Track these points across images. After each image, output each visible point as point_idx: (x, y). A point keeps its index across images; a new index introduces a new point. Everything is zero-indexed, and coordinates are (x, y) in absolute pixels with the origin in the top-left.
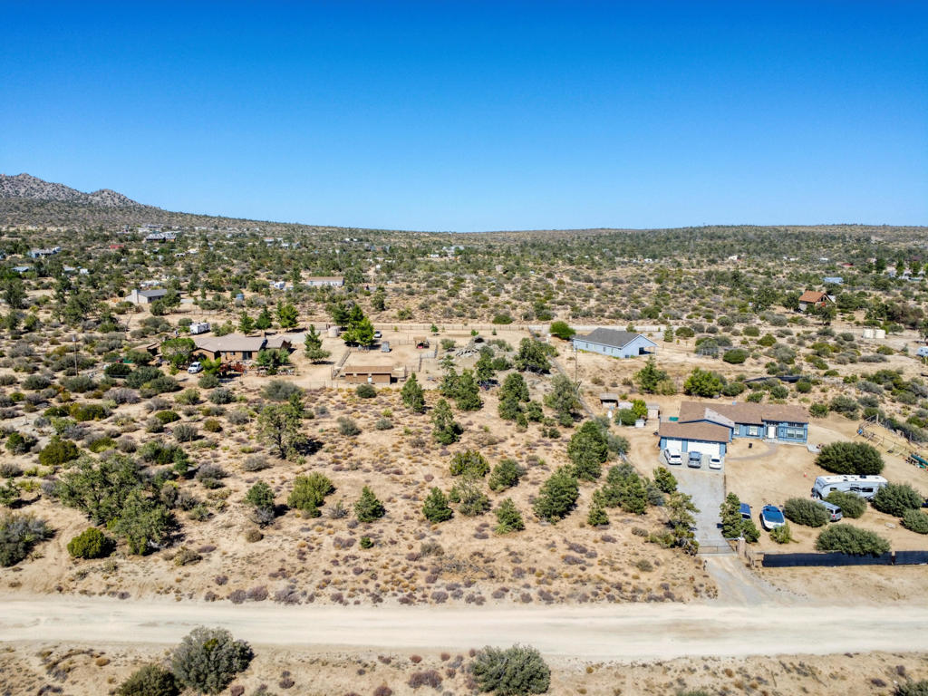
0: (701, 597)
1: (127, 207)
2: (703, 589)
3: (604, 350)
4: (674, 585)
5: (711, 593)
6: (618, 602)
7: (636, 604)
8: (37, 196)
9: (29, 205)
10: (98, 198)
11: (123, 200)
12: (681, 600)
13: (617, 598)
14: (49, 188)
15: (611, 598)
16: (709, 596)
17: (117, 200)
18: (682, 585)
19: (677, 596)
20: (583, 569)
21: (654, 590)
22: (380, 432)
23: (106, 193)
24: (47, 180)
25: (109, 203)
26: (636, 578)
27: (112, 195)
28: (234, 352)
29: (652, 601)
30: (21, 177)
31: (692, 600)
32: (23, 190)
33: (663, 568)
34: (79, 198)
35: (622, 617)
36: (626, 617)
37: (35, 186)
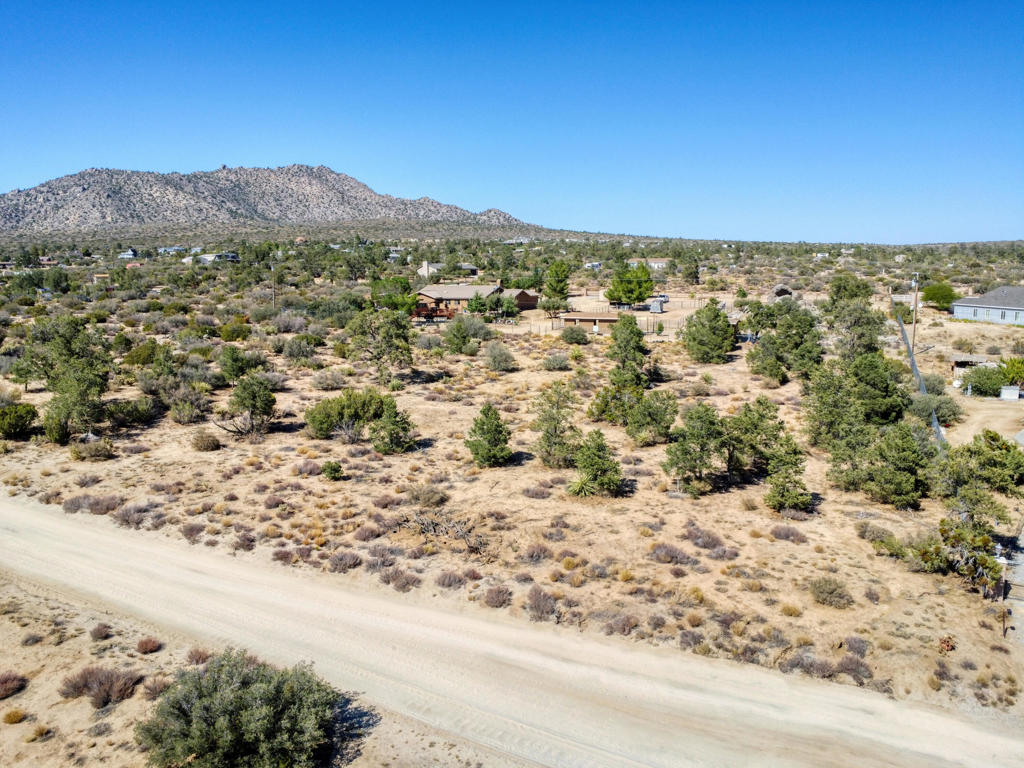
0: (954, 694)
1: (511, 225)
2: (971, 676)
3: (1003, 316)
4: (886, 647)
5: (991, 693)
6: (707, 652)
7: (752, 666)
8: (433, 217)
9: (423, 225)
10: (485, 218)
11: (508, 219)
12: (885, 688)
13: (708, 642)
14: (444, 210)
15: (692, 641)
16: (981, 697)
17: (502, 219)
18: (908, 652)
19: (878, 676)
20: (679, 574)
21: (819, 647)
22: (547, 372)
23: (492, 213)
24: (444, 203)
25: (494, 221)
26: (791, 612)
27: (498, 213)
28: (458, 300)
29: (797, 671)
30: (422, 201)
31: (917, 695)
32: (422, 213)
33: (885, 608)
34: (469, 218)
35: (687, 687)
36: (701, 690)
37: (432, 208)
